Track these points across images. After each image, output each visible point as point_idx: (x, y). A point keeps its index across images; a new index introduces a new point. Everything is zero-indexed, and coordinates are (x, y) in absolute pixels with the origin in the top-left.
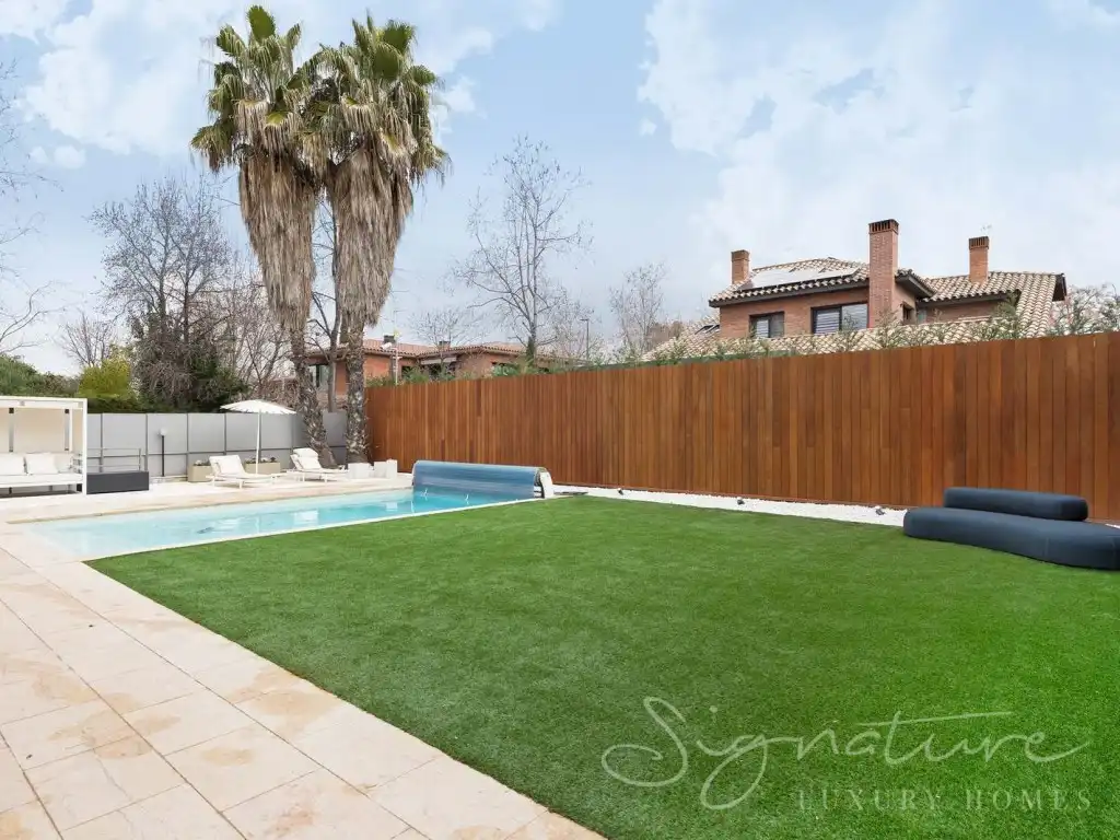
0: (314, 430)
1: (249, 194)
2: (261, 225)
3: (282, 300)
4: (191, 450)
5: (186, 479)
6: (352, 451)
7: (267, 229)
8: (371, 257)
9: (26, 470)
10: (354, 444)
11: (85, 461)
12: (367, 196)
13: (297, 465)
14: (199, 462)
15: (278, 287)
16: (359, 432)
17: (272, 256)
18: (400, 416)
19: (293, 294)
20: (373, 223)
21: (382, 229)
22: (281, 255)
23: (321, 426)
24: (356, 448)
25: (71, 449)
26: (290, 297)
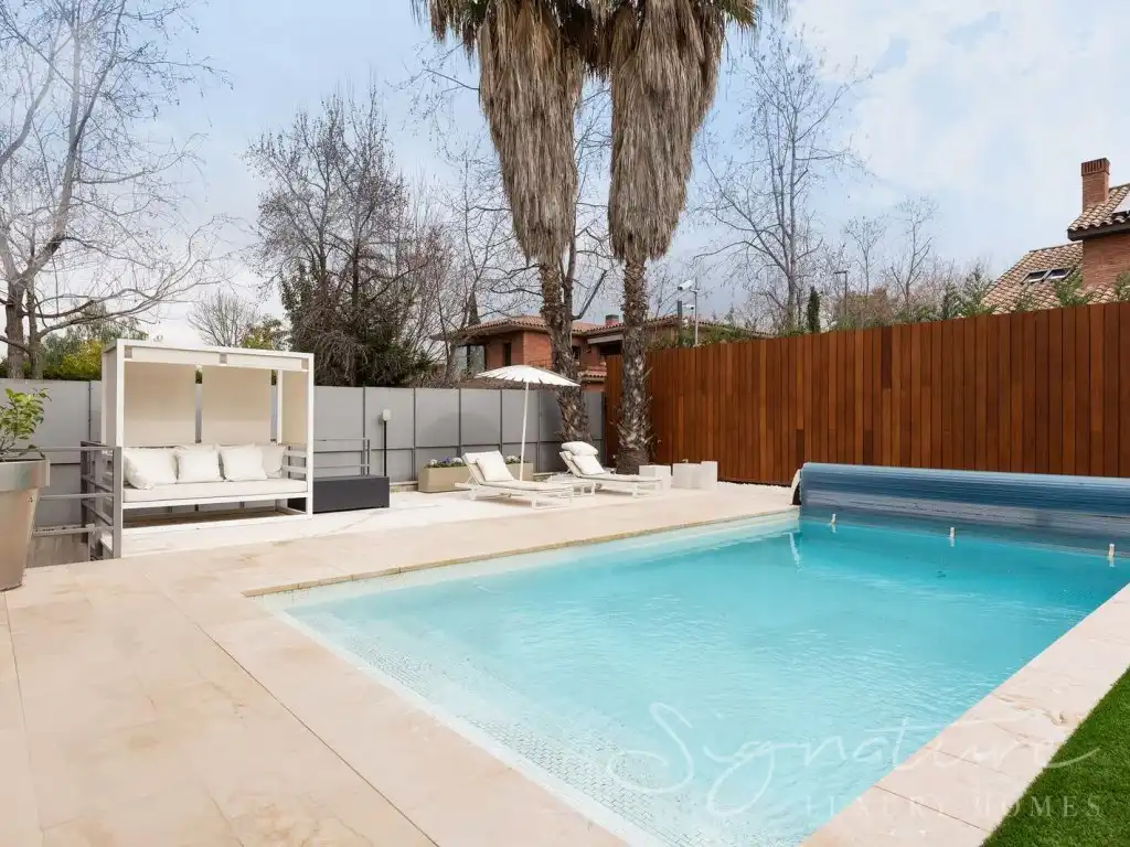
0: (576, 414)
1: (496, 59)
2: (513, 106)
3: (537, 219)
4: (417, 445)
5: (416, 488)
6: (631, 446)
7: (519, 110)
8: (669, 149)
9: (223, 475)
10: (633, 436)
11: (310, 461)
12: (669, 51)
13: (572, 468)
14: (434, 462)
15: (532, 200)
16: (640, 419)
17: (525, 153)
18: (704, 391)
19: (551, 211)
20: (676, 94)
21: (684, 104)
22: (538, 150)
23: (583, 410)
24: (637, 442)
25: (280, 441)
26: (548, 215)
